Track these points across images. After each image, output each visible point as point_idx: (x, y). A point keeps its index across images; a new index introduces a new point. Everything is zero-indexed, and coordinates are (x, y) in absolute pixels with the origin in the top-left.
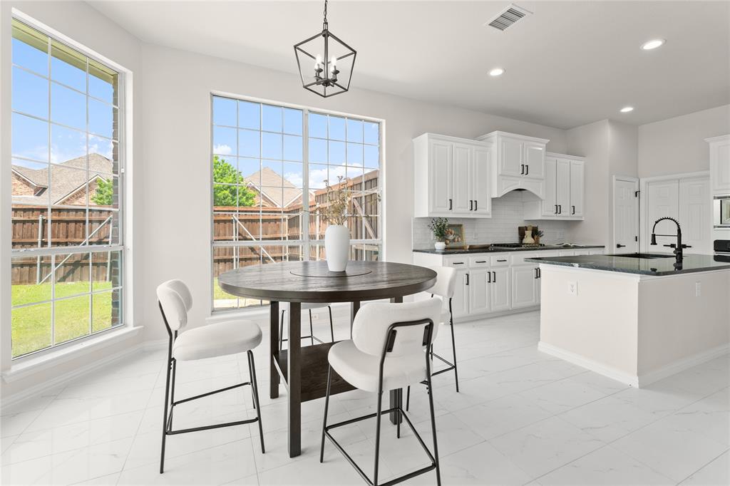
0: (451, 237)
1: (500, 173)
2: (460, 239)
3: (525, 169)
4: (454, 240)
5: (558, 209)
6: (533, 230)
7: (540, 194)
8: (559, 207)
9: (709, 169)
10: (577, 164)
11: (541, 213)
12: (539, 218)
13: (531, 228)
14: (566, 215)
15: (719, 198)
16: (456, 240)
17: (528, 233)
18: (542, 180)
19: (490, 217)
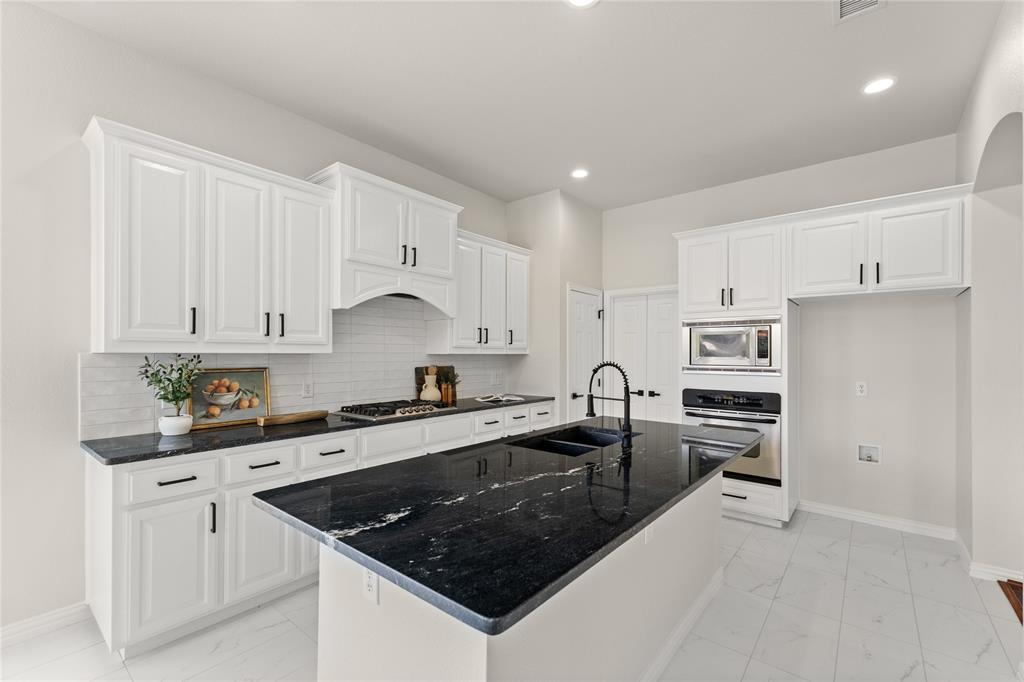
0: (228, 399)
1: (347, 257)
2: (256, 401)
3: (410, 256)
4: (236, 406)
5: (483, 335)
6: (438, 374)
7: (447, 307)
8: (484, 332)
9: (677, 283)
10: (519, 259)
11: (451, 343)
12: (448, 352)
13: (435, 370)
14: (498, 345)
15: (688, 325)
16: (246, 403)
17: (430, 379)
18: (450, 279)
19: (329, 350)
